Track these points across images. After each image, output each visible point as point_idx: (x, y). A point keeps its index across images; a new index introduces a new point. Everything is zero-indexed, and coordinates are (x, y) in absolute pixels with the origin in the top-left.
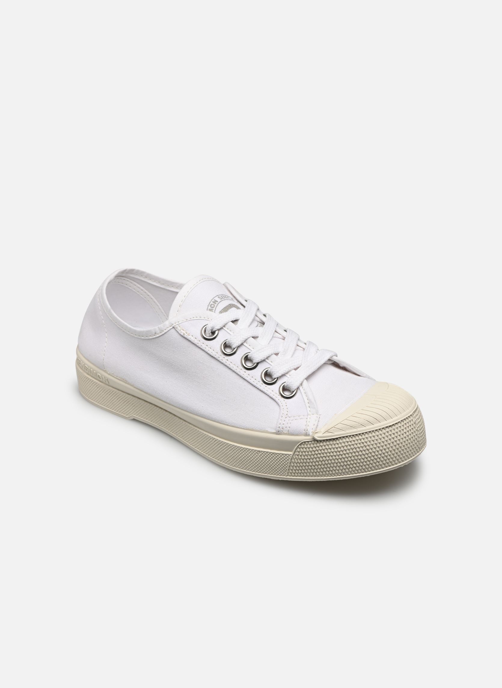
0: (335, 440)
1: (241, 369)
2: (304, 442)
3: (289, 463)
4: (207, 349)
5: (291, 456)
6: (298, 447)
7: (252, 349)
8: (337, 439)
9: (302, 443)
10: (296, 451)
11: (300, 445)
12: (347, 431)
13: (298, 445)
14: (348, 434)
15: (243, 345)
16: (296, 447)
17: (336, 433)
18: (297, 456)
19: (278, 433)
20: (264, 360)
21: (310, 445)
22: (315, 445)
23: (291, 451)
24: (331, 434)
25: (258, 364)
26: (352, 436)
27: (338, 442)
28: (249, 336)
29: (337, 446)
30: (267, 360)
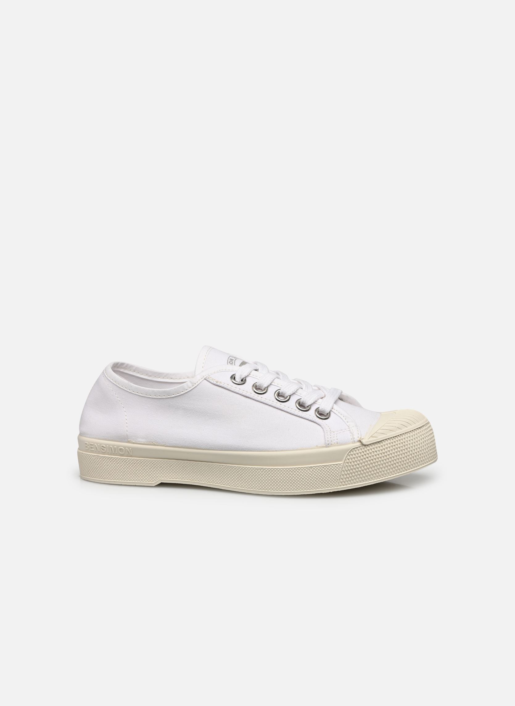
0: (379, 443)
1: (277, 403)
2: (353, 449)
3: (340, 473)
4: (240, 392)
5: (342, 465)
6: (348, 455)
7: (281, 387)
8: (381, 441)
9: (351, 450)
10: (346, 459)
11: (350, 452)
12: (388, 435)
13: (348, 453)
14: (389, 436)
15: (271, 385)
16: (346, 455)
17: (379, 437)
18: (347, 464)
19: (327, 446)
20: (294, 393)
21: (358, 450)
22: (363, 450)
23: (341, 461)
24: (375, 438)
25: (290, 396)
26: (392, 438)
27: (382, 444)
28: (274, 378)
29: (381, 448)
30: (296, 393)
